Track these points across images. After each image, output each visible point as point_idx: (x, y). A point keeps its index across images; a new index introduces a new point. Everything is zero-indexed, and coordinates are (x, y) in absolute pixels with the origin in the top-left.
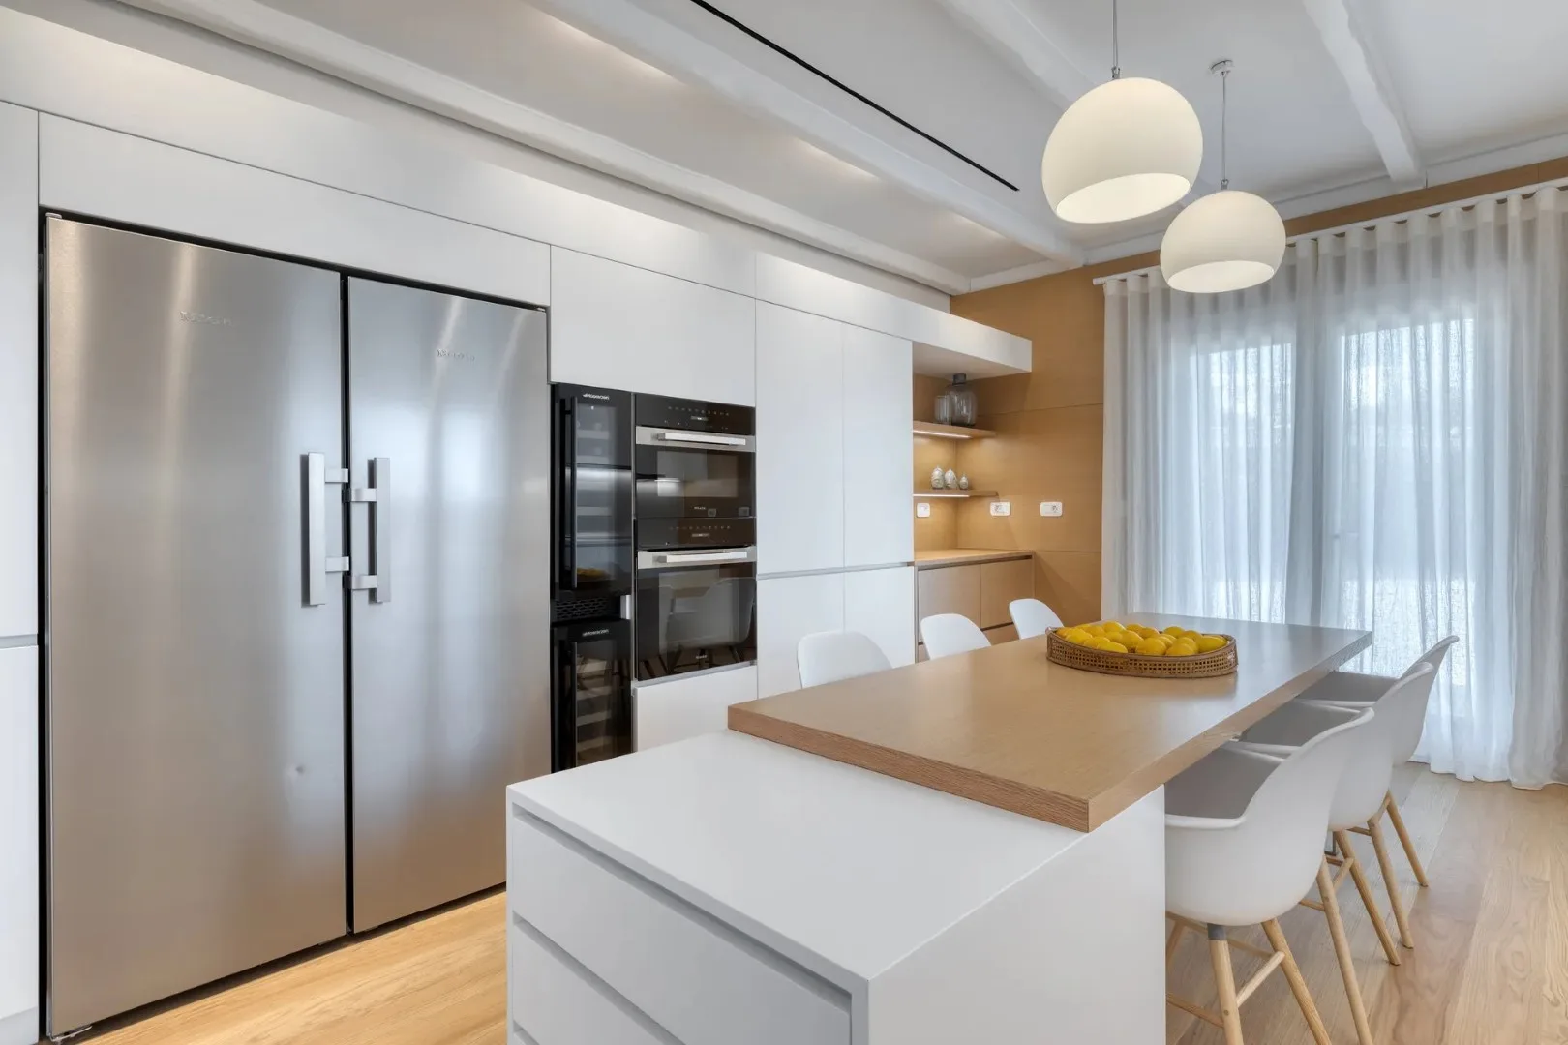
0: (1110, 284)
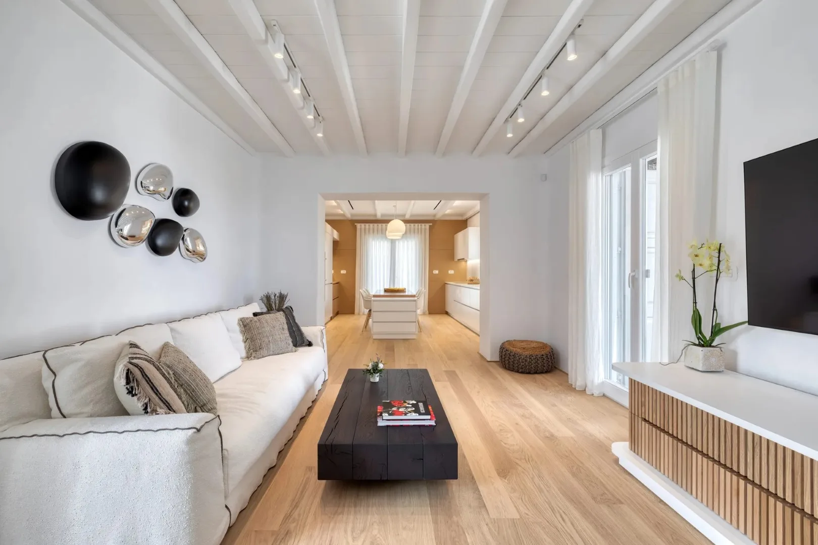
0: (358, 225)
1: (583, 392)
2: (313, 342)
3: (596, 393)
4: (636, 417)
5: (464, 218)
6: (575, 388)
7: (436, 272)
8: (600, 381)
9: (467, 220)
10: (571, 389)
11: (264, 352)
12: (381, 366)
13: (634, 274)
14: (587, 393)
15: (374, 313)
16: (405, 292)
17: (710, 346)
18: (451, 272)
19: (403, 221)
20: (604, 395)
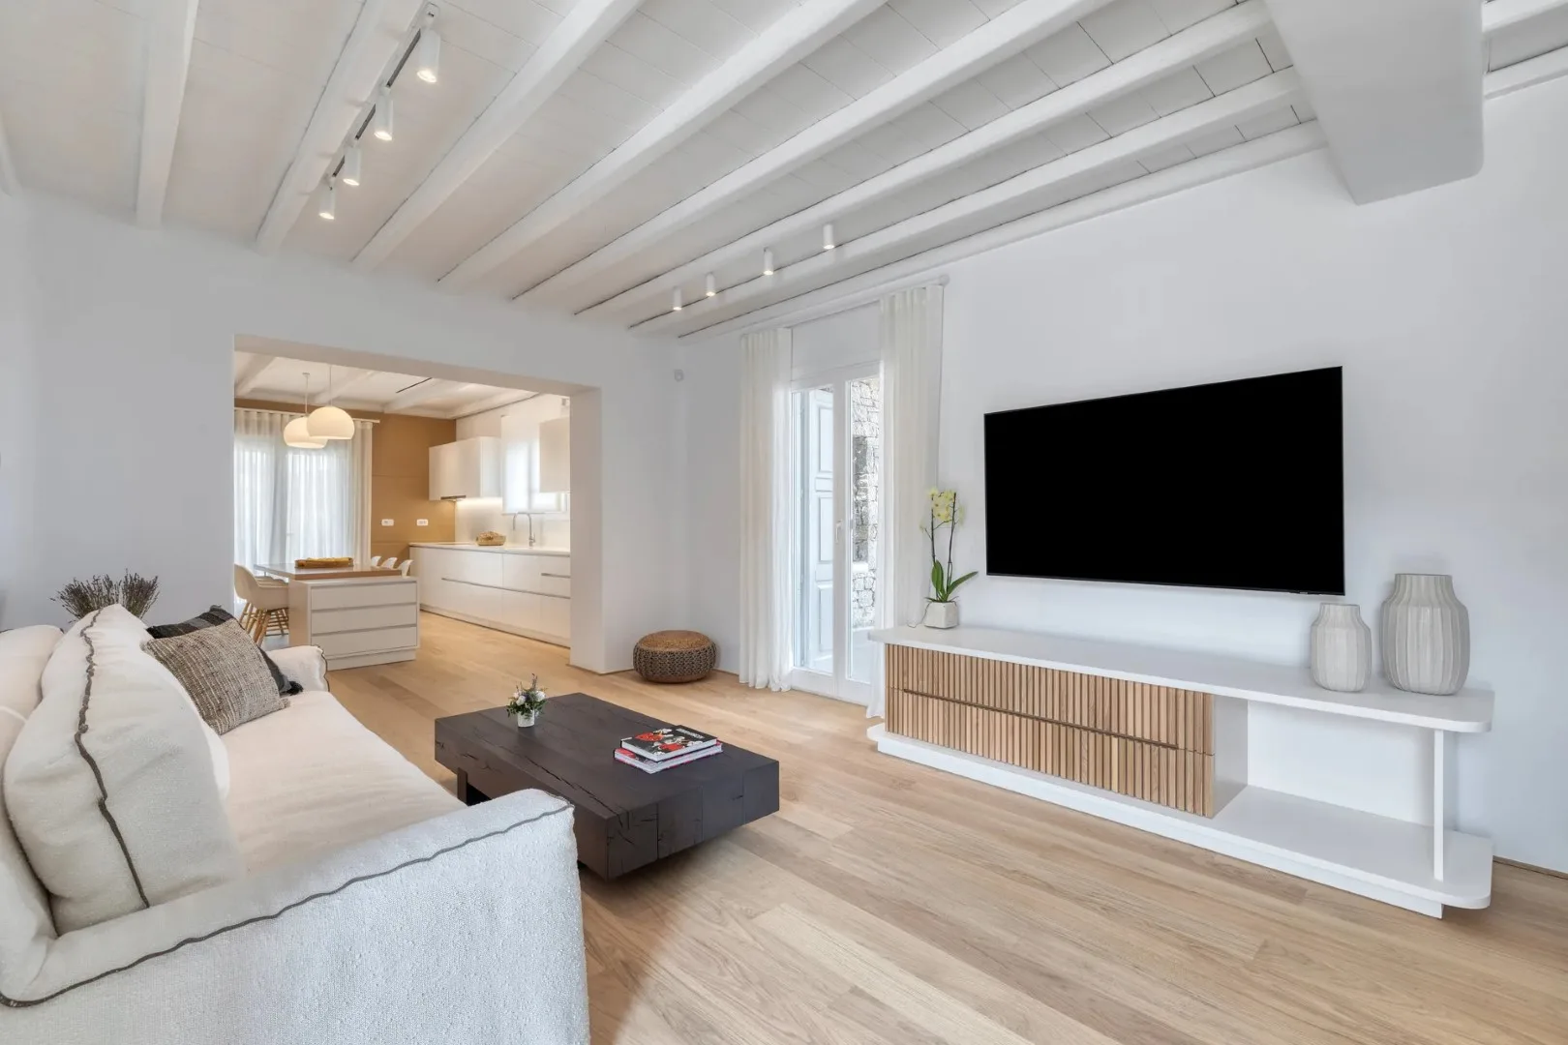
1: (767, 689)
2: (300, 681)
3: (785, 687)
4: (896, 691)
5: (450, 416)
6: (754, 687)
7: (388, 522)
8: (790, 670)
9: (455, 420)
10: (749, 689)
11: (232, 717)
12: (541, 695)
13: (838, 525)
14: (774, 690)
15: (315, 615)
16: (352, 566)
17: (946, 601)
18: (422, 522)
19: (348, 411)
20: (792, 689)
